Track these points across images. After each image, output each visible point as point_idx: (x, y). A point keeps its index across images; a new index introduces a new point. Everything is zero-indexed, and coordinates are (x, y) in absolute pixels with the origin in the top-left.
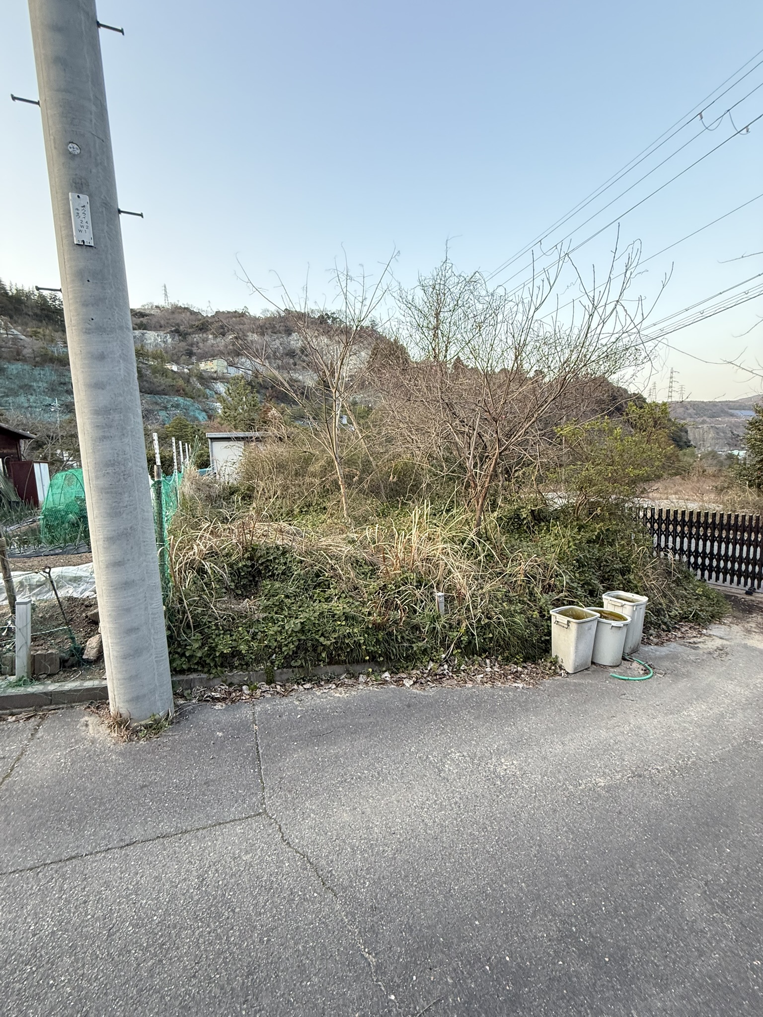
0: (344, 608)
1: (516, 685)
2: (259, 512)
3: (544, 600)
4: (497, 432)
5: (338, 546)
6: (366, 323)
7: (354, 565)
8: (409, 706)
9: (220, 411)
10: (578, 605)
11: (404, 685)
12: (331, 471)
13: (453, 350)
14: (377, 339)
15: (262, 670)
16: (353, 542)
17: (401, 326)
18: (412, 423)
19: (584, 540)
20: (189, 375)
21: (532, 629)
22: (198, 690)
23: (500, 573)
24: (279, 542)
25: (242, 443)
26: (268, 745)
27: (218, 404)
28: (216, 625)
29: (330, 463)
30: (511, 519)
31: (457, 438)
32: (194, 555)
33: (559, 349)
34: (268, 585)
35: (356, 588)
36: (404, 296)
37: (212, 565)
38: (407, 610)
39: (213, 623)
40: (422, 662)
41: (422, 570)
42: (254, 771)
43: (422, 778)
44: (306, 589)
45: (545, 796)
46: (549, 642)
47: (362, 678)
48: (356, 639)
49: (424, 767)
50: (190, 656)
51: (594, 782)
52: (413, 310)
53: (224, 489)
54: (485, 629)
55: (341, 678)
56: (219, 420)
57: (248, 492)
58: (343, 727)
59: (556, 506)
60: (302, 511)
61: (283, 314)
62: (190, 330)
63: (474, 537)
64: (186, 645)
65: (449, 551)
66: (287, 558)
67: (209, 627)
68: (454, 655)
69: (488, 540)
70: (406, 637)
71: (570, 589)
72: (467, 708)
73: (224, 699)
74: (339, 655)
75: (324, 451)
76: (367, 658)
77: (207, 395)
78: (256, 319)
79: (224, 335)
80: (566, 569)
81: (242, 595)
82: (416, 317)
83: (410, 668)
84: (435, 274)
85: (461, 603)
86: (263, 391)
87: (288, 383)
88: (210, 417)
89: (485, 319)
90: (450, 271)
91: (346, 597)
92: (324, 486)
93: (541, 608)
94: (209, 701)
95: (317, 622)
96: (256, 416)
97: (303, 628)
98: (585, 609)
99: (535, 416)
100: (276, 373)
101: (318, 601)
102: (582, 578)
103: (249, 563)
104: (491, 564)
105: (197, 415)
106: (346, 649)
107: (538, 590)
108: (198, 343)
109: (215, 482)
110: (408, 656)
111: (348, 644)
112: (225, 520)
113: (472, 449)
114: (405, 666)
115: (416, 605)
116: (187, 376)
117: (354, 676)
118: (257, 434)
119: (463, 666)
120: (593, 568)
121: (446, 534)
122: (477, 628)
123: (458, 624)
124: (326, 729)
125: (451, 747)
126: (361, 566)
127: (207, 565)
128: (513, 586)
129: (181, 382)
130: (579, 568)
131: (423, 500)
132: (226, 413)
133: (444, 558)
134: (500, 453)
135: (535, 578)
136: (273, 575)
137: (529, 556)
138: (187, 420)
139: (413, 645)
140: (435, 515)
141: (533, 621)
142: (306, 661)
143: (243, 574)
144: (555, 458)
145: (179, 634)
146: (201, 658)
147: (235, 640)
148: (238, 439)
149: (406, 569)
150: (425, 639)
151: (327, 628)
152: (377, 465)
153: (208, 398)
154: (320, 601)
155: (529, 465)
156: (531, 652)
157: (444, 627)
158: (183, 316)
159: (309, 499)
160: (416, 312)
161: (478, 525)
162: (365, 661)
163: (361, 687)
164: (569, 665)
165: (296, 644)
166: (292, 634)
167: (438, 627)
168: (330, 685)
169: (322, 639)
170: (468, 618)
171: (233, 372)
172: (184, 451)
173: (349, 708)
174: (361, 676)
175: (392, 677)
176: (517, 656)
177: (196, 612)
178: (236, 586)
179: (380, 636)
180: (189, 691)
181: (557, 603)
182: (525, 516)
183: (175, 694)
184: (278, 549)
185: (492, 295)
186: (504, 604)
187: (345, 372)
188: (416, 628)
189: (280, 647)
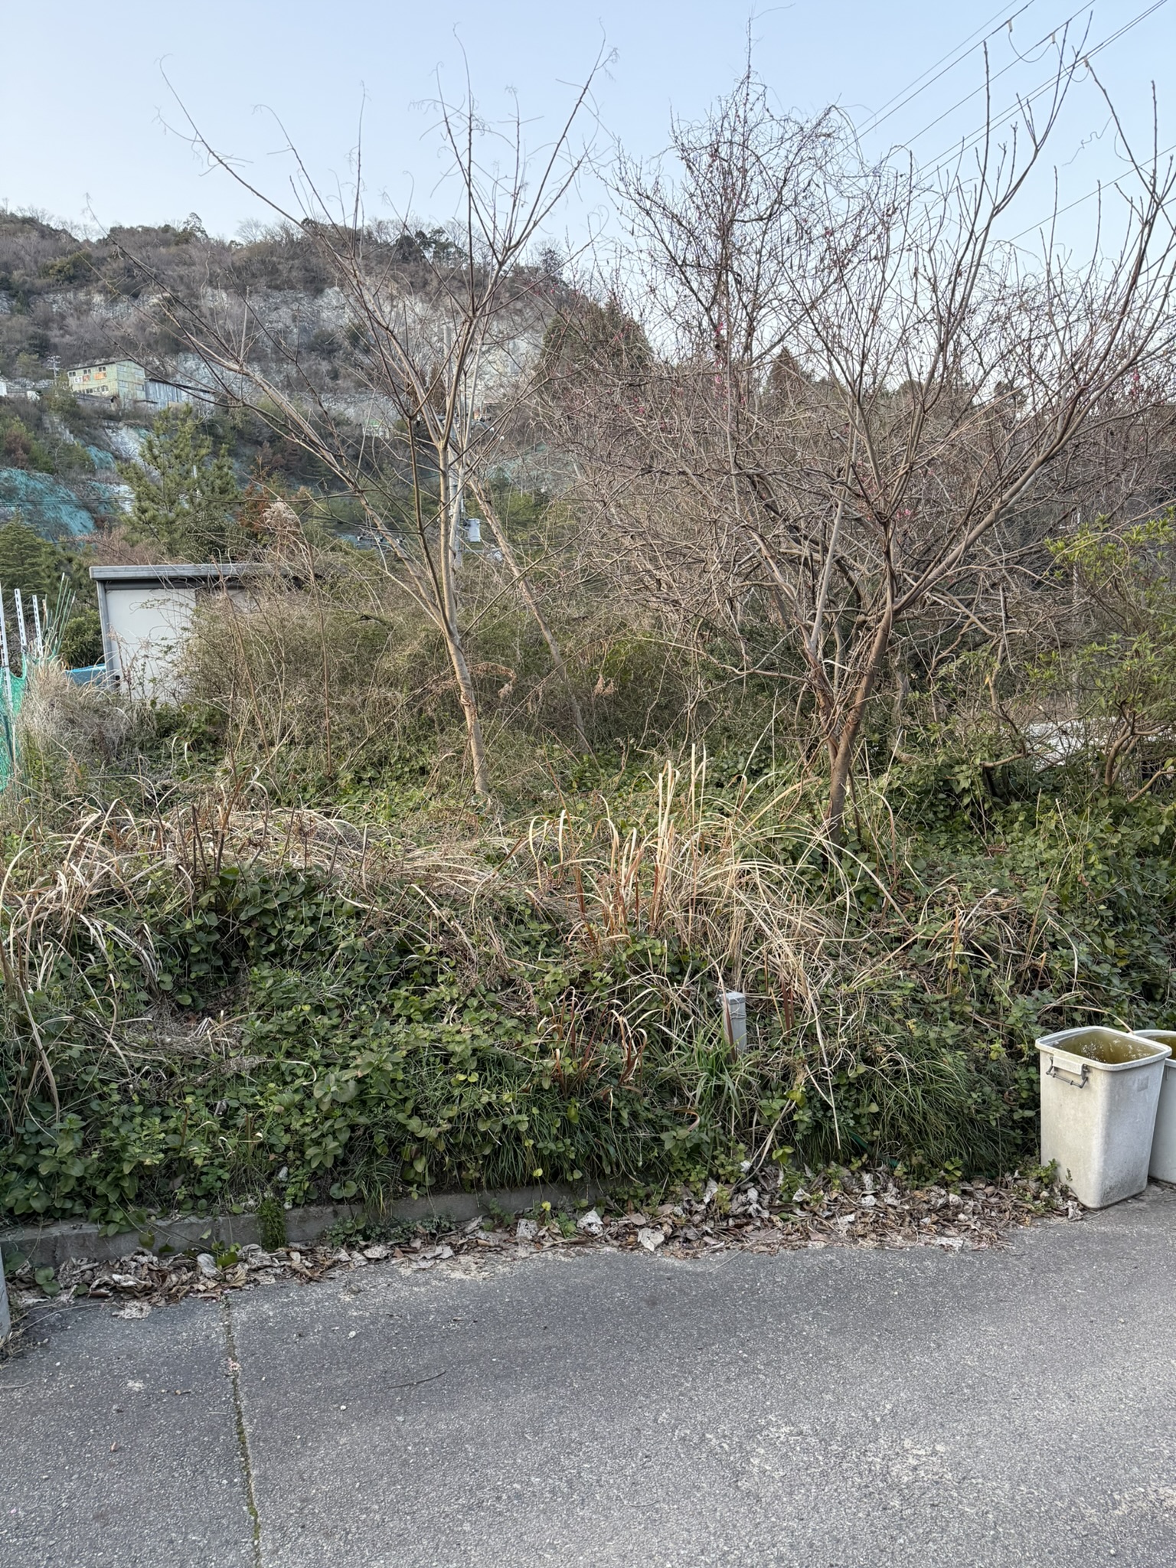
0: (474, 1037)
1: (944, 1241)
2: (239, 780)
3: (1018, 1008)
4: (888, 553)
5: (459, 871)
6: (527, 257)
7: (503, 919)
8: (652, 1302)
9: (128, 507)
10: (1112, 1023)
11: (638, 1245)
12: (439, 669)
13: (769, 327)
14: (560, 302)
15: (249, 1209)
16: (497, 858)
17: (625, 263)
18: (656, 536)
19: (1130, 849)
20: (41, 408)
21: (987, 1089)
22: (74, 1267)
23: (899, 940)
24: (297, 862)
25: (187, 595)
26: (269, 1412)
27: (124, 489)
28: (123, 1090)
29: (437, 646)
30: (926, 792)
31: (777, 574)
32: (59, 898)
33: (1060, 322)
34: (264, 978)
35: (508, 983)
36: (631, 177)
37: (110, 927)
38: (646, 1041)
39: (114, 1086)
40: (687, 1183)
41: (686, 932)
42: (231, 1484)
43: (687, 1495)
44: (372, 988)
45: (1020, 1534)
46: (1032, 1126)
47: (525, 1229)
48: (508, 1122)
49: (695, 1464)
50: (50, 1176)
51: (1153, 1497)
52: (658, 217)
53: (142, 723)
54: (859, 1091)
55: (469, 1229)
56: (124, 530)
57: (210, 729)
58: (474, 1360)
59: (1052, 756)
60: (360, 780)
61: (298, 234)
62: (39, 283)
63: (825, 843)
64: (40, 1146)
65: (758, 880)
66: (318, 905)
67: (101, 1097)
68: (775, 1164)
69: (864, 849)
70: (644, 1114)
71: (1091, 982)
72: (810, 1305)
73: (147, 1292)
74: (461, 1166)
75: (419, 615)
76: (539, 1172)
77: (92, 464)
78: (221, 249)
79: (136, 296)
80: (1082, 925)
81: (193, 1008)
82: (667, 236)
83: (656, 1199)
84: (717, 115)
85: (790, 1021)
86: (248, 451)
87: (314, 425)
88: (99, 523)
89: (858, 240)
90: (759, 106)
91: (481, 1006)
92: (421, 711)
93: (1011, 1033)
94: (106, 1296)
95: (400, 1076)
96: (227, 519)
97: (362, 1093)
98: (1133, 1036)
99: (996, 506)
100: (283, 398)
101: (402, 1020)
102: (1125, 951)
103: (213, 920)
104: (871, 916)
105: (66, 519)
106: (481, 1147)
107: (1003, 985)
108: (63, 317)
109: (118, 701)
110: (648, 1166)
111: (485, 1135)
112: (144, 807)
113: (819, 604)
114: (641, 1193)
115: (669, 1025)
116: (34, 411)
117: (505, 1224)
118: (232, 569)
119: (800, 1191)
120: (1154, 923)
121: (749, 833)
122: (836, 1087)
123: (785, 1077)
124: (427, 1368)
125: (766, 1411)
126: (521, 922)
127: (96, 927)
128: (934, 973)
129: (18, 428)
130: (1114, 924)
131: (689, 747)
132: (144, 511)
133: (742, 897)
134: (897, 612)
135: (993, 951)
136: (280, 952)
137: (978, 891)
138: (38, 534)
139: (664, 1136)
140: (720, 785)
141: (990, 1067)
142: (371, 1186)
143: (195, 950)
144: (1051, 624)
145: (19, 1115)
146: (80, 1180)
147: (175, 1131)
148: (179, 582)
149: (642, 929)
150: (693, 1121)
151: (428, 1093)
152: (563, 654)
153: (93, 472)
154: (410, 1020)
155: (977, 646)
156: (983, 1152)
157: (747, 1085)
158: (21, 241)
159: (380, 746)
160: (665, 224)
161: (837, 809)
162: (532, 1182)
163: (522, 1252)
164: (1088, 1187)
165: (344, 1137)
166: (331, 1110)
167: (730, 1084)
168: (438, 1250)
169: (414, 1124)
170: (811, 1061)
171: (163, 397)
172: (29, 618)
173: (491, 1309)
174: (523, 1222)
175: (605, 1226)
176: (947, 1165)
177: (65, 1056)
178: (175, 983)
179: (573, 1112)
180: (51, 1271)
181: (1056, 1019)
182: (965, 784)
183: (11, 1279)
184: (294, 880)
185: (876, 172)
186: (910, 1023)
187: (475, 395)
188: (670, 1088)
189: (300, 1148)
